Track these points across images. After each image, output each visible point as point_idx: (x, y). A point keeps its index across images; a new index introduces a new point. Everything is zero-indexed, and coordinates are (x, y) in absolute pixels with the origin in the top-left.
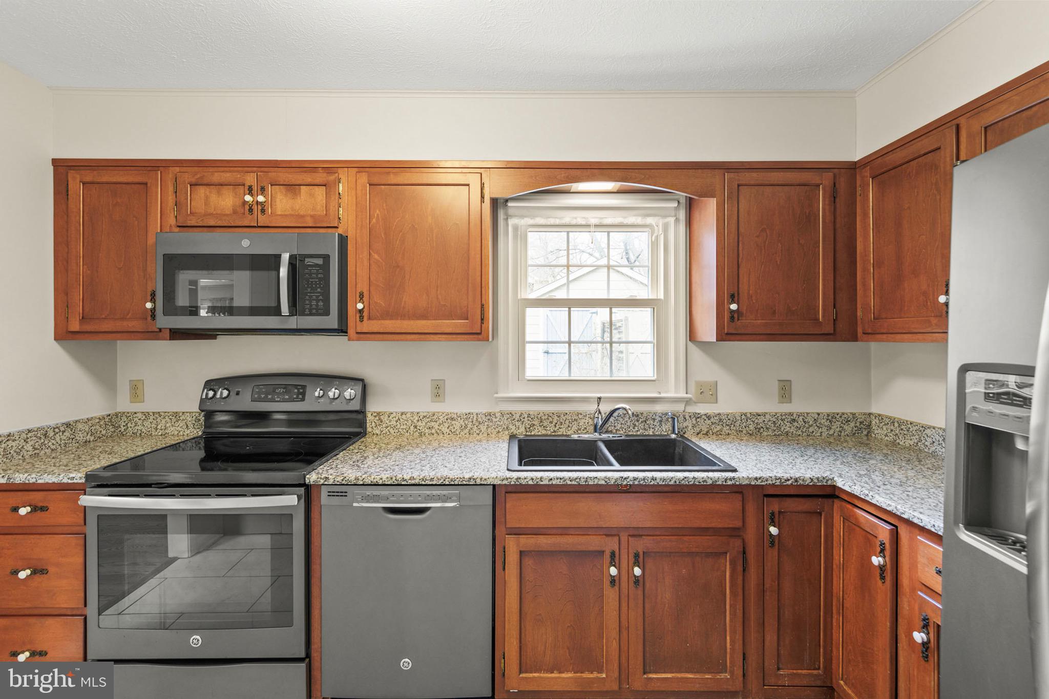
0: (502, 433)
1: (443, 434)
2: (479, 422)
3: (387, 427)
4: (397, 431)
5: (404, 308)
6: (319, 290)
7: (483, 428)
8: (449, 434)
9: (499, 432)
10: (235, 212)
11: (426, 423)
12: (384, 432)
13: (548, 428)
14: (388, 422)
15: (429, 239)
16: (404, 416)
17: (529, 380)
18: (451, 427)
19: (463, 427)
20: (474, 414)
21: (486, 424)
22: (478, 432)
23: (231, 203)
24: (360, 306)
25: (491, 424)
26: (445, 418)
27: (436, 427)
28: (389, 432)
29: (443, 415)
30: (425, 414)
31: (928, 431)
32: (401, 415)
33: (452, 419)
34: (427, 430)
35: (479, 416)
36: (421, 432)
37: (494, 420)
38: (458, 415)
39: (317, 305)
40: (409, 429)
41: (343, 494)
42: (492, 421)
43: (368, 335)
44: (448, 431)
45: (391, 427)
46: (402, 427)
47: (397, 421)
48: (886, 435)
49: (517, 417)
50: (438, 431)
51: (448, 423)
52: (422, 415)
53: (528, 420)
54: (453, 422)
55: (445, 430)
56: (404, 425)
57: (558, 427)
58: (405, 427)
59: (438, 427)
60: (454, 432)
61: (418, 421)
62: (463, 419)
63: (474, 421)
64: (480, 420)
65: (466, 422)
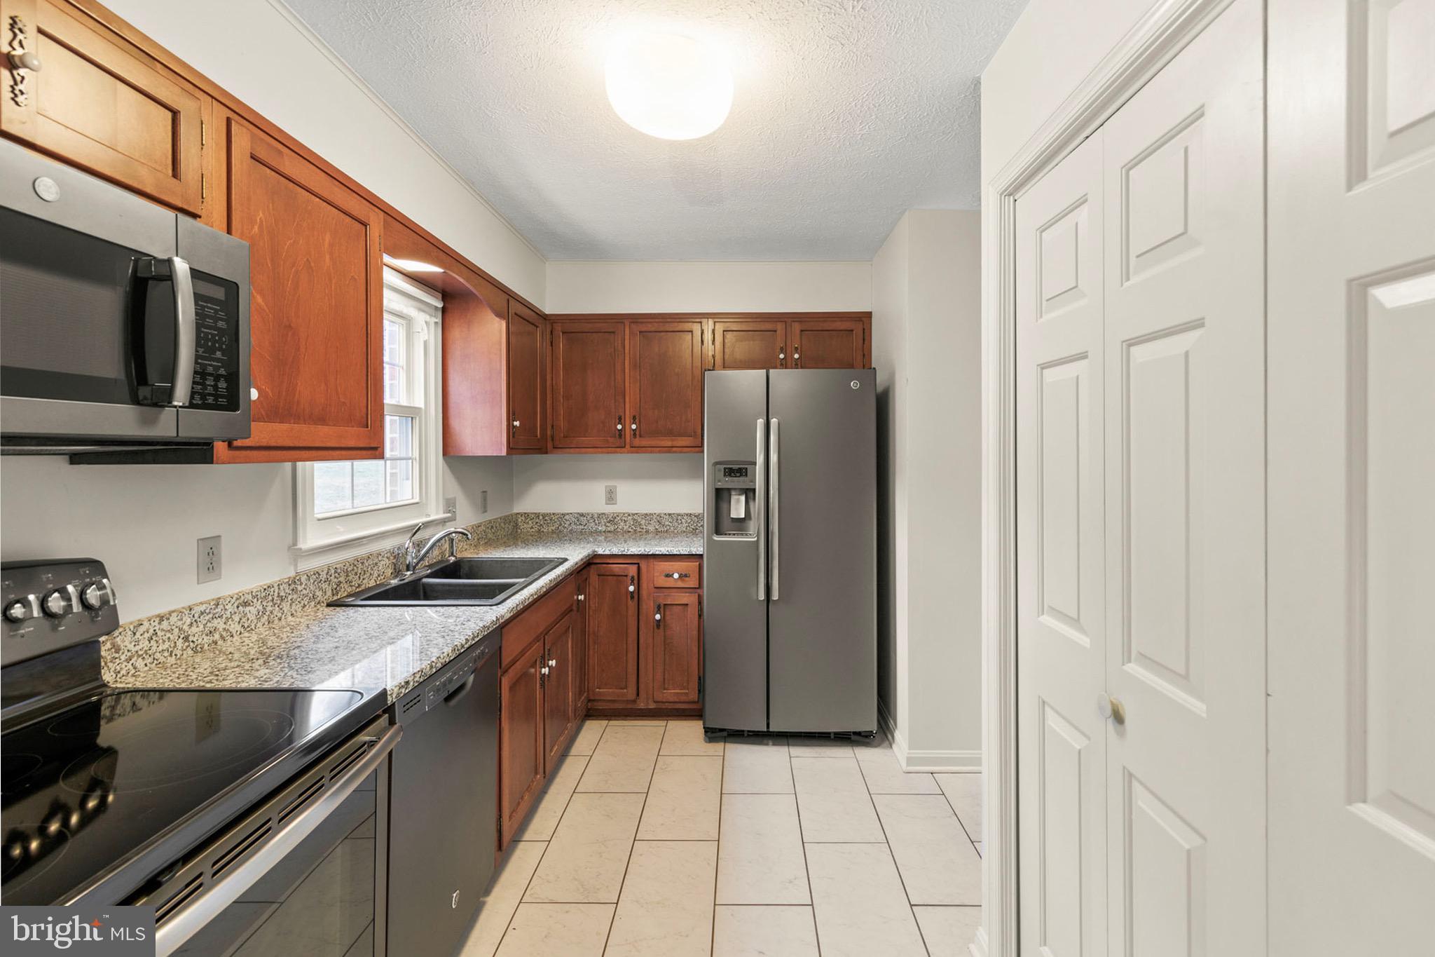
0: (307, 607)
1: (232, 636)
2: (282, 596)
3: (127, 660)
4: (150, 660)
6: (219, 354)
7: (286, 606)
8: (240, 634)
11: (205, 625)
12: (123, 672)
13: (353, 584)
14: (131, 647)
17: (319, 520)
18: (244, 620)
19: (260, 613)
20: (276, 585)
21: (290, 597)
22: (279, 615)
24: (255, 394)
25: (295, 596)
26: (236, 605)
27: (221, 626)
28: (135, 668)
29: (233, 601)
30: (202, 608)
31: (567, 517)
32: (159, 623)
33: (245, 604)
34: (206, 638)
35: (282, 588)
36: (197, 646)
37: (300, 588)
38: (254, 594)
39: (216, 387)
40: (175, 646)
42: (296, 591)
44: (239, 628)
45: (137, 656)
46: (159, 648)
47: (150, 639)
48: (532, 528)
49: (323, 576)
50: (224, 634)
51: (239, 613)
52: (197, 610)
53: (335, 577)
54: (248, 609)
55: (235, 627)
56: (164, 641)
57: (362, 578)
58: (166, 645)
59: (225, 626)
60: (248, 627)
61: (191, 625)
62: (261, 598)
63: (276, 598)
64: (282, 594)
65: (264, 603)
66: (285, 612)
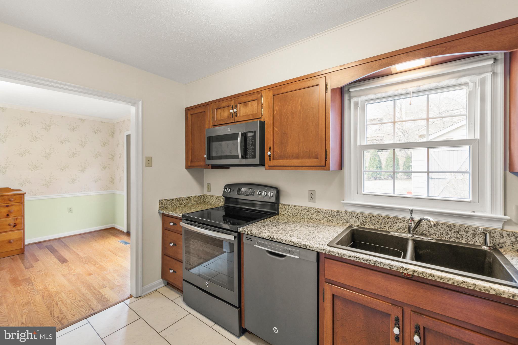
0: (346, 223)
1: (314, 219)
2: (333, 215)
3: (288, 212)
4: (292, 214)
5: (288, 153)
6: (252, 147)
7: (335, 219)
8: (317, 220)
9: (344, 223)
10: (228, 117)
11: (305, 212)
12: (286, 214)
13: (376, 225)
14: (288, 209)
15: (299, 117)
16: (295, 207)
17: (364, 194)
18: (317, 216)
19: (324, 217)
20: (330, 211)
21: (337, 217)
22: (332, 221)
23: (227, 114)
24: (269, 153)
25: (339, 217)
26: (315, 211)
27: (310, 215)
28: (289, 214)
29: (314, 209)
30: (305, 208)
33: (318, 212)
34: (305, 216)
35: (333, 212)
36: (303, 217)
37: (341, 215)
38: (321, 210)
39: (252, 154)
40: (297, 214)
41: (251, 240)
42: (340, 216)
43: (273, 167)
45: (290, 212)
46: (294, 213)
47: (292, 210)
49: (355, 215)
50: (311, 217)
51: (316, 214)
52: (303, 208)
53: (362, 218)
54: (319, 214)
55: (315, 217)
56: (295, 212)
57: (383, 225)
58: (295, 213)
60: (319, 219)
61: (301, 211)
62: (324, 212)
63: (330, 215)
64: (333, 214)
65: (326, 215)
66: (335, 221)
